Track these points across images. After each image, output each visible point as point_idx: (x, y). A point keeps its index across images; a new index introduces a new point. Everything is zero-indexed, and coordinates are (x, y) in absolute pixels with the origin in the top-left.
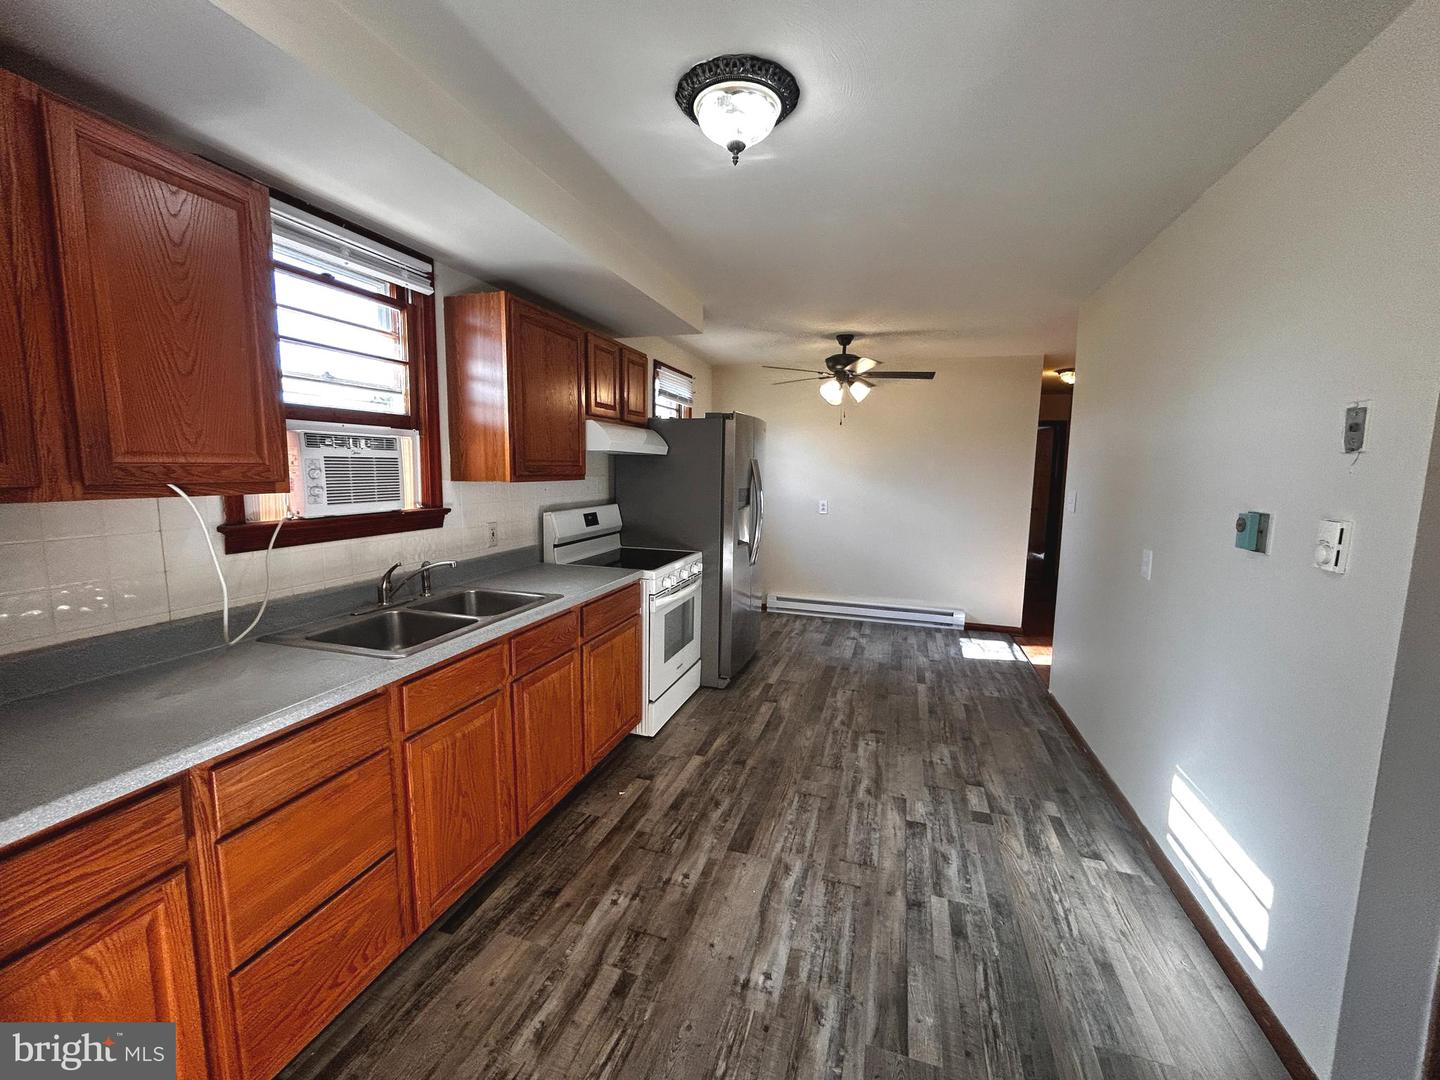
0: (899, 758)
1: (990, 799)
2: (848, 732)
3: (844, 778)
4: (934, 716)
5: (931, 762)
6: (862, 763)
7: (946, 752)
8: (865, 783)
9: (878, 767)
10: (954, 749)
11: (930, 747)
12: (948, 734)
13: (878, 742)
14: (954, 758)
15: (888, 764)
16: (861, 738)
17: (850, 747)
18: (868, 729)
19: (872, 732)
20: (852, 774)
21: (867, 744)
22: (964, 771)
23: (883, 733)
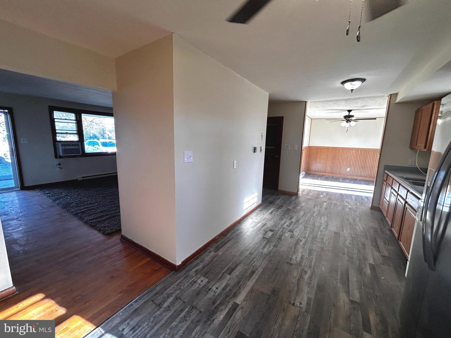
0: (285, 250)
1: (265, 234)
2: (304, 266)
3: (308, 246)
4: (254, 270)
5: (274, 246)
6: (301, 250)
8: (301, 243)
9: (295, 248)
11: (270, 253)
12: (257, 257)
13: (291, 258)
15: (291, 248)
16: (298, 261)
17: (304, 258)
18: (293, 267)
19: (291, 264)
20: (306, 247)
21: (296, 258)
23: (287, 263)
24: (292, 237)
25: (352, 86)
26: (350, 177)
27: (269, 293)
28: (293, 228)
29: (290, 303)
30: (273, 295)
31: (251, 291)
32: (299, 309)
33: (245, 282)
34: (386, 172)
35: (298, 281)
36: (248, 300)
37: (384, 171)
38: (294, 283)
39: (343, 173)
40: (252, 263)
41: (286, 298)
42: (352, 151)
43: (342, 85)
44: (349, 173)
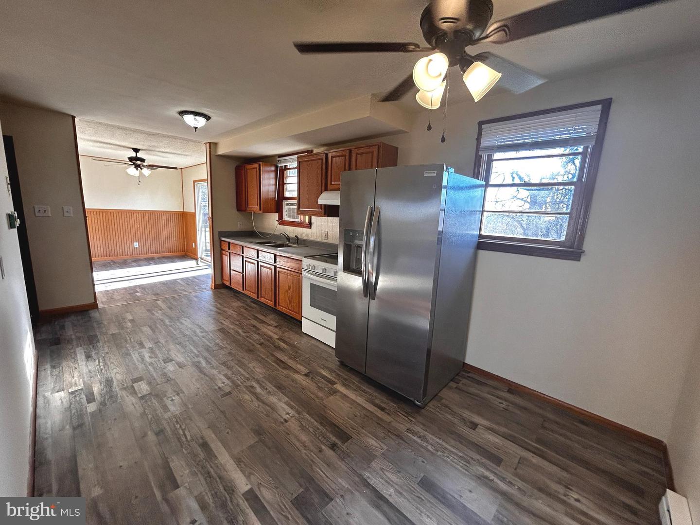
0: (198, 386)
1: (134, 392)
2: (242, 384)
4: (201, 441)
5: (178, 394)
6: (214, 372)
7: (172, 408)
8: (204, 365)
10: (167, 415)
11: (185, 405)
12: (178, 426)
13: (219, 388)
14: (165, 408)
15: (202, 379)
16: (230, 384)
17: (230, 376)
18: (234, 393)
19: (229, 393)
20: (214, 364)
21: (223, 383)
22: (154, 401)
23: (223, 396)
24: (181, 366)
25: (196, 122)
26: (142, 257)
27: (257, 439)
28: (165, 355)
29: (282, 423)
30: (262, 436)
31: (238, 461)
32: (293, 418)
33: (215, 464)
34: (223, 239)
35: (258, 400)
36: (251, 471)
37: (220, 239)
38: (258, 405)
39: (129, 253)
40: (184, 439)
41: (274, 423)
42: (135, 216)
43: (179, 116)
44: (138, 250)
